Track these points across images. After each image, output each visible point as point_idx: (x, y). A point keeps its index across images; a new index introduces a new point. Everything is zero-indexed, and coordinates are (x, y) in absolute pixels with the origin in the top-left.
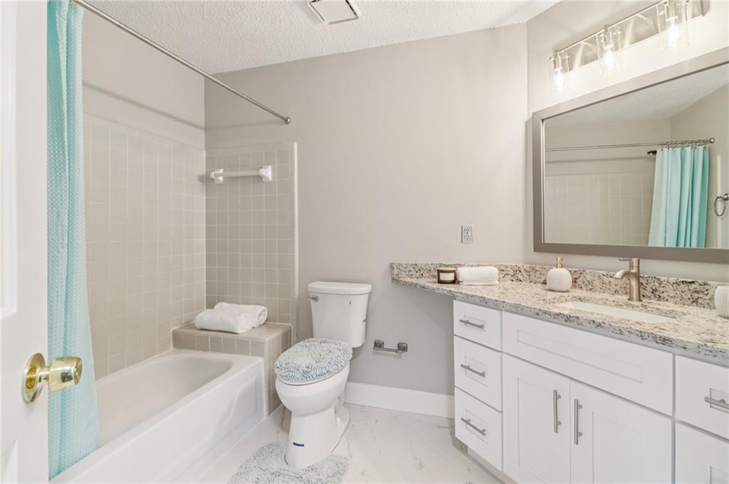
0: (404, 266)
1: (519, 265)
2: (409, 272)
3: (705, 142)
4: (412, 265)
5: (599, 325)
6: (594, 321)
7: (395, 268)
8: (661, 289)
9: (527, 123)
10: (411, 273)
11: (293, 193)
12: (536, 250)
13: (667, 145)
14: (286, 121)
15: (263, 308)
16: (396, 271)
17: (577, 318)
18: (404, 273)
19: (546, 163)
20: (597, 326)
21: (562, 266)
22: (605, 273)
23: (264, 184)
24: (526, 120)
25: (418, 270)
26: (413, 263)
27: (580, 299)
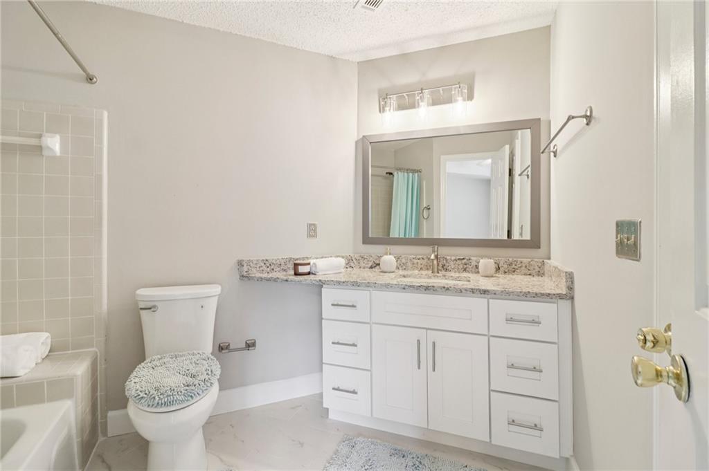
0: (255, 262)
1: (352, 255)
2: (260, 267)
3: (414, 171)
4: (263, 260)
5: (448, 289)
6: (444, 287)
7: (245, 265)
8: (447, 264)
9: (356, 142)
10: (261, 269)
11: (100, 178)
12: (364, 242)
13: (400, 170)
14: (90, 79)
15: (47, 334)
16: (245, 268)
17: (433, 287)
18: (254, 270)
19: (372, 175)
20: (446, 289)
21: (390, 254)
22: (414, 257)
23: (44, 158)
24: (356, 140)
25: (268, 265)
26: (264, 259)
27: (404, 276)
